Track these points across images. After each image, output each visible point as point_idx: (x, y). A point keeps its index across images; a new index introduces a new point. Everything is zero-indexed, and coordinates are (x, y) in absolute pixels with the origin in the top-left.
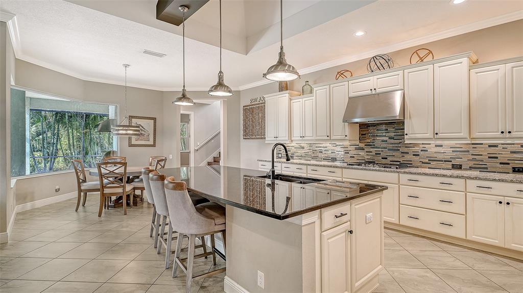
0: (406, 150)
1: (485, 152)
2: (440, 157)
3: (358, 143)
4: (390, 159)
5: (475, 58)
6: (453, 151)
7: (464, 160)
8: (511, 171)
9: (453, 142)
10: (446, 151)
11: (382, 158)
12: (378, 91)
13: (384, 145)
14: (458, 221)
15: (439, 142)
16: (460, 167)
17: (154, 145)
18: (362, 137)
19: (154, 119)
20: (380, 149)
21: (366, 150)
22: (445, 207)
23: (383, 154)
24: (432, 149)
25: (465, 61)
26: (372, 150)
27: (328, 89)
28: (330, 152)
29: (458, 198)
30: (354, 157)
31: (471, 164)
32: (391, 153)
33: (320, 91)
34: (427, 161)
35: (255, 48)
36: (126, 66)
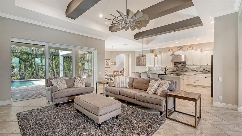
0: (186, 68)
1: (203, 68)
2: (193, 70)
3: (173, 66)
5: (201, 49)
7: (199, 70)
8: (208, 72)
9: (196, 67)
10: (195, 68)
12: (180, 55)
14: (198, 82)
15: (194, 66)
16: (198, 72)
17: (110, 68)
18: (175, 65)
19: (110, 60)
20: (179, 68)
21: (176, 68)
22: (195, 79)
24: (192, 68)
25: (199, 50)
27: (166, 54)
29: (198, 77)
33: (164, 54)
34: (190, 70)
35: (150, 44)
36: (112, 46)
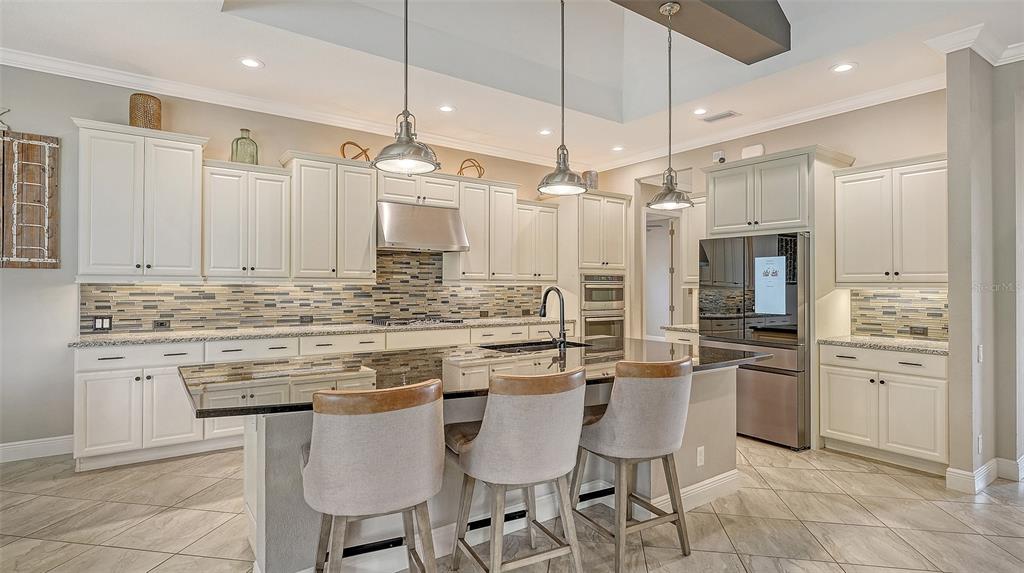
4: (413, 310)
6: (482, 295)
7: (490, 306)
10: (476, 295)
11: (401, 310)
12: (428, 202)
13: (402, 288)
20: (398, 296)
21: (375, 297)
23: (403, 304)
26: (384, 296)
27: (332, 173)
28: (297, 303)
30: (352, 311)
31: (495, 310)
32: (414, 301)
34: (456, 309)
